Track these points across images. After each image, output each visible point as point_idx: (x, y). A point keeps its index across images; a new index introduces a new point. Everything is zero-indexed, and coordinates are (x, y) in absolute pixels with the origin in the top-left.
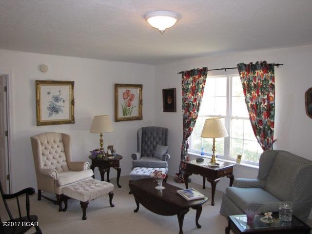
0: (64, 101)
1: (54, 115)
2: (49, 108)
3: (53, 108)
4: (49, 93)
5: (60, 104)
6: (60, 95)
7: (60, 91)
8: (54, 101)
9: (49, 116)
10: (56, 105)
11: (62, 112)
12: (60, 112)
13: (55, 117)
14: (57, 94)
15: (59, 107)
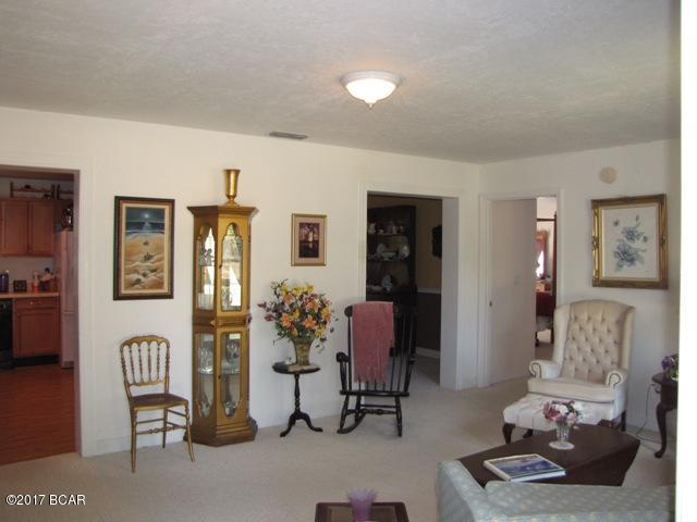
0: (645, 239)
1: (625, 267)
2: (616, 254)
3: (625, 253)
4: (616, 223)
5: (637, 244)
6: (638, 225)
7: (637, 219)
8: (625, 239)
9: (617, 270)
10: (630, 247)
11: (642, 262)
12: (637, 262)
13: (628, 273)
14: (633, 224)
15: (637, 251)
